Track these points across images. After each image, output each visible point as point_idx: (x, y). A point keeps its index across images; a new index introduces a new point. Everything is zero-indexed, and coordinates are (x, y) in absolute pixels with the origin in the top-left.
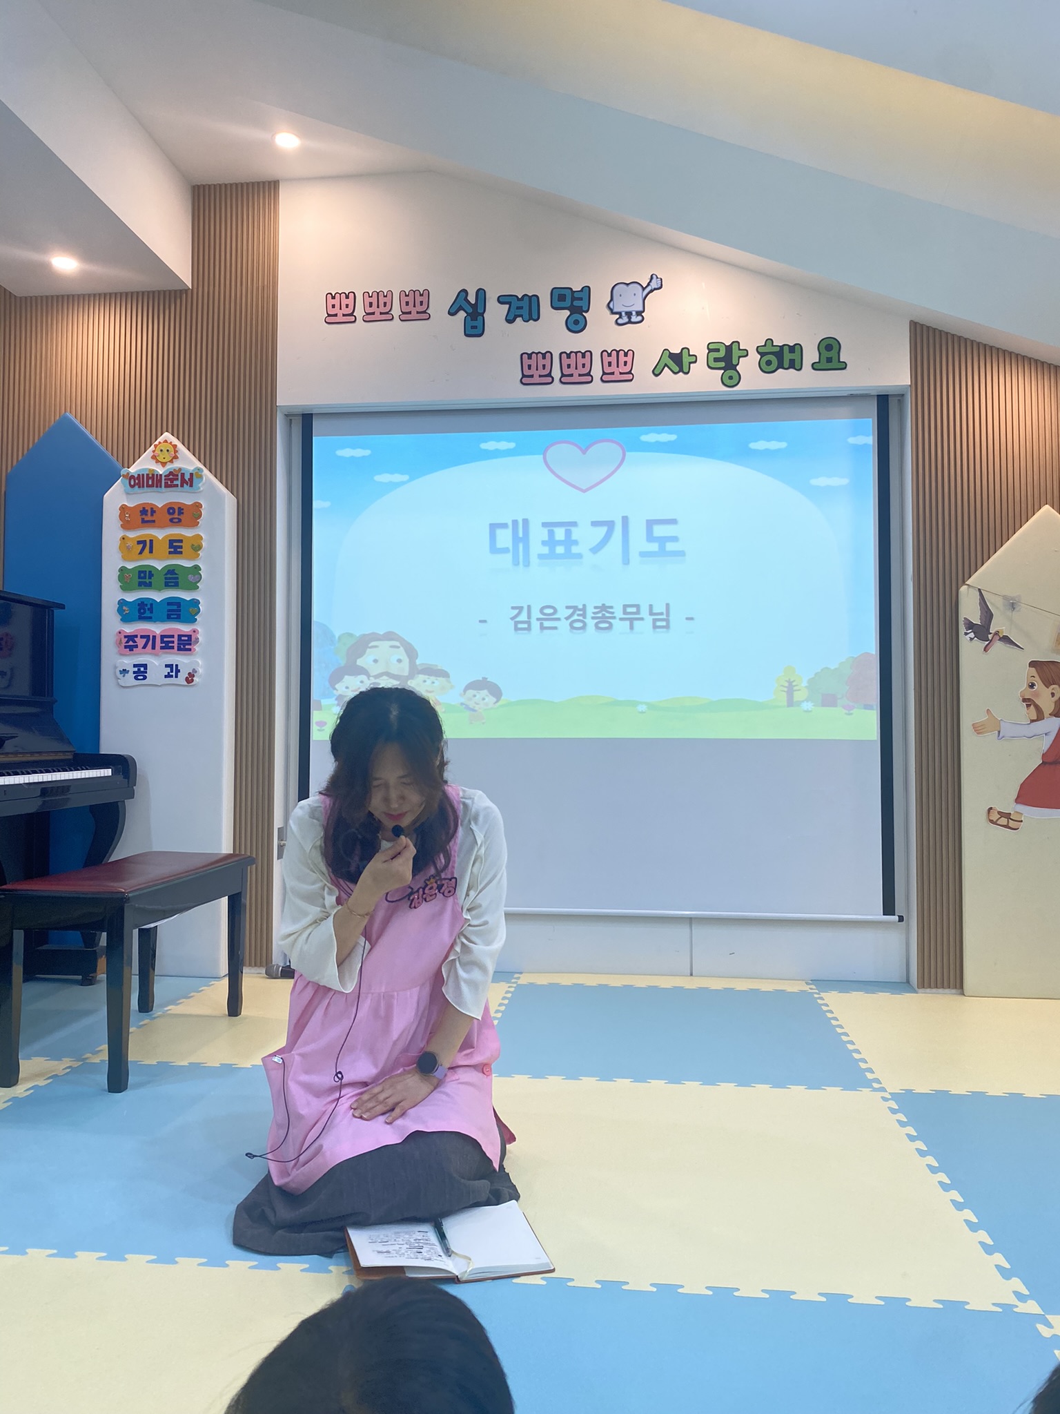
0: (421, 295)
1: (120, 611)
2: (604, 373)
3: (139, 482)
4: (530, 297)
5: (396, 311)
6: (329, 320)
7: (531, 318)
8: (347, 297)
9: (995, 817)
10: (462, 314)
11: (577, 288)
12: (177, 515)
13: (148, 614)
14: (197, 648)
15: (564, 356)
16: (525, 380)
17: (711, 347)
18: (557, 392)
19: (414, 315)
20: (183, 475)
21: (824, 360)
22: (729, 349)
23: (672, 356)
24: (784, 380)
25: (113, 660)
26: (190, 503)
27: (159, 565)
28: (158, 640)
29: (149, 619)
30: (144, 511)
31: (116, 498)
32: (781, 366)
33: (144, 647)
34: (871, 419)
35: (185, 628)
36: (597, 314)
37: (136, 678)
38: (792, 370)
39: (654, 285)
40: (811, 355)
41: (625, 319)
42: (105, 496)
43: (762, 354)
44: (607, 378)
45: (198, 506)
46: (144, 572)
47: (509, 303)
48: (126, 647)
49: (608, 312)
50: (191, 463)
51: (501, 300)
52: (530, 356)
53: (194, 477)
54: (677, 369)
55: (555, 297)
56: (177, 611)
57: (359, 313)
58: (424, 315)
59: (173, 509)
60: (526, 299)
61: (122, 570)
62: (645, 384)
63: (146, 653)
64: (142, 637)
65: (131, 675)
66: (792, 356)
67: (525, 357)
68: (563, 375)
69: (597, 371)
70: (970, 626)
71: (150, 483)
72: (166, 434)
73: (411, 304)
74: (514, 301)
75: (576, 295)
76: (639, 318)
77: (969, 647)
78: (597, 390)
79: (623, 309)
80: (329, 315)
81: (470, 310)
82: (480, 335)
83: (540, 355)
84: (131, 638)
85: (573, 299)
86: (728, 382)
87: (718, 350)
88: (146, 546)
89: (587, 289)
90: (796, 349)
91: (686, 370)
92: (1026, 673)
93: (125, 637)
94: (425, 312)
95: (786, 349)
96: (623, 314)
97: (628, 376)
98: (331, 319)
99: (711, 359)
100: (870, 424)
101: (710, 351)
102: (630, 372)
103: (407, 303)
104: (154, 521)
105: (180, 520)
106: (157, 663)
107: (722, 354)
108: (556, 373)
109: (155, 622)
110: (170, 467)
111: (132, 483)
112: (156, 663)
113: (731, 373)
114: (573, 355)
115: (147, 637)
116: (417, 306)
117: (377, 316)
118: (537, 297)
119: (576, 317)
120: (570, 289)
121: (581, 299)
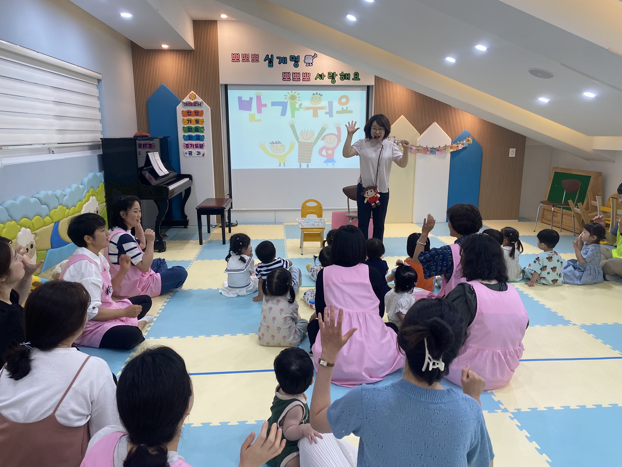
0: (257, 55)
1: (184, 138)
2: (303, 79)
3: (186, 104)
5: (250, 59)
6: (233, 61)
7: (285, 63)
8: (237, 55)
10: (267, 61)
11: (296, 56)
12: (197, 113)
13: (191, 139)
14: (204, 147)
15: (293, 74)
16: (284, 79)
17: (329, 73)
18: (292, 82)
19: (255, 61)
20: (198, 103)
21: (355, 78)
22: (333, 74)
23: (319, 75)
24: (346, 82)
25: (183, 150)
26: (200, 110)
27: (193, 126)
28: (194, 145)
29: (191, 140)
30: (188, 112)
31: (180, 108)
32: (345, 79)
33: (191, 147)
34: (365, 91)
35: (201, 142)
36: (301, 63)
37: (189, 155)
38: (347, 80)
39: (315, 56)
40: (352, 76)
41: (308, 65)
42: (177, 107)
43: (341, 76)
45: (202, 111)
46: (190, 128)
47: (279, 59)
48: (186, 147)
49: (304, 62)
50: (200, 100)
51: (277, 58)
52: (285, 73)
53: (201, 104)
54: (321, 78)
55: (291, 58)
56: (198, 138)
57: (241, 59)
59: (196, 112)
60: (283, 58)
61: (183, 127)
62: (313, 82)
63: (192, 149)
64: (190, 144)
66: (348, 76)
67: (284, 73)
68: (293, 79)
69: (301, 78)
71: (190, 104)
72: (192, 91)
73: (254, 57)
74: (281, 58)
75: (296, 58)
76: (312, 65)
78: (301, 83)
79: (308, 62)
80: (233, 60)
81: (270, 60)
82: (272, 67)
83: (287, 73)
84: (187, 145)
85: (295, 59)
86: (332, 82)
87: (330, 74)
88: (189, 121)
89: (299, 56)
90: (348, 74)
91: (323, 79)
93: (186, 144)
94: (258, 60)
95: (346, 74)
97: (309, 80)
99: (329, 76)
100: (364, 93)
102: (309, 79)
103: (253, 57)
104: (191, 115)
105: (198, 115)
106: (194, 151)
107: (331, 75)
108: (291, 78)
109: (193, 140)
110: (194, 101)
111: (185, 104)
113: (333, 80)
114: (295, 73)
115: (192, 145)
116: (255, 58)
117: (245, 60)
118: (286, 58)
119: (296, 63)
120: (295, 56)
121: (297, 59)
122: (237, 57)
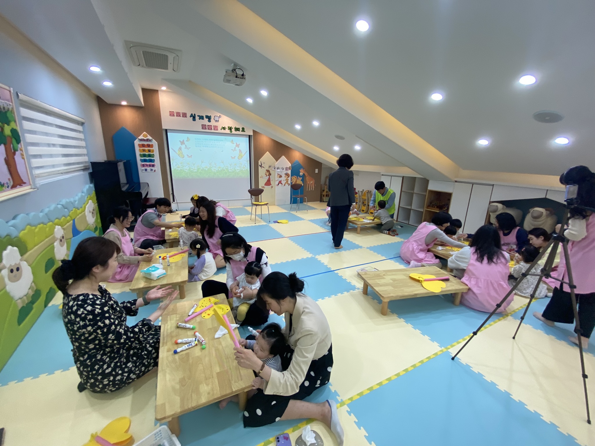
0: (185, 113)
1: (140, 161)
3: (141, 140)
5: (181, 115)
7: (203, 119)
8: (173, 112)
9: (262, 187)
10: (192, 117)
11: (209, 116)
12: (149, 146)
14: (155, 166)
15: (208, 126)
16: (202, 128)
17: (228, 127)
18: (207, 130)
20: (149, 140)
22: (231, 127)
23: (223, 127)
24: (237, 132)
25: (140, 168)
27: (147, 154)
28: (148, 165)
29: (146, 162)
30: (143, 145)
31: (137, 143)
35: (153, 163)
36: (212, 120)
38: (239, 131)
39: (220, 117)
42: (135, 141)
43: (235, 129)
45: (152, 145)
46: (144, 155)
50: (150, 138)
51: (198, 116)
53: (151, 140)
55: (206, 117)
56: (151, 161)
58: (186, 117)
60: (202, 116)
61: (140, 154)
62: (219, 131)
63: (146, 167)
65: (144, 171)
67: (202, 125)
69: (213, 128)
70: (260, 165)
71: (143, 140)
72: (144, 132)
74: (200, 116)
76: (218, 121)
77: (260, 168)
78: (213, 131)
79: (216, 120)
82: (195, 121)
83: (204, 125)
84: (143, 165)
86: (230, 132)
88: (144, 150)
91: (225, 130)
92: (265, 171)
98: (170, 115)
99: (228, 129)
100: (248, 139)
102: (217, 129)
103: (183, 115)
104: (145, 147)
108: (207, 128)
110: (146, 138)
112: (149, 169)
115: (146, 165)
116: (185, 115)
117: (178, 116)
119: (209, 120)
122: (173, 114)
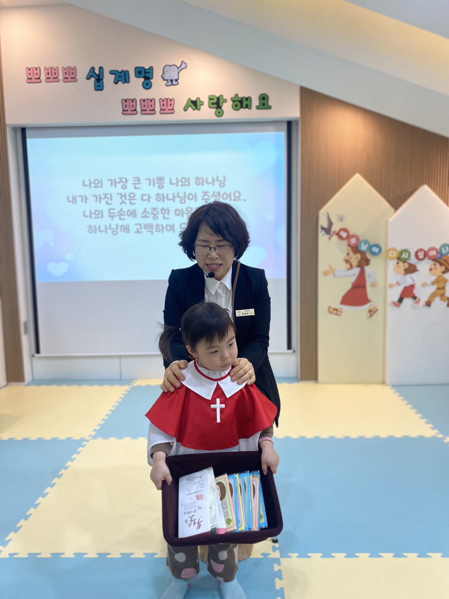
0: (72, 69)
2: (161, 110)
4: (125, 72)
5: (61, 77)
6: (30, 81)
7: (125, 82)
8: (36, 69)
9: (331, 310)
10: (93, 80)
15: (142, 101)
16: (124, 112)
19: (69, 79)
22: (218, 99)
23: (192, 101)
24: (243, 114)
32: (242, 107)
34: (283, 132)
36: (157, 80)
38: (247, 110)
39: (182, 67)
40: (255, 102)
41: (170, 83)
43: (234, 101)
44: (163, 111)
47: (115, 74)
49: (162, 79)
51: (112, 72)
52: (126, 101)
54: (194, 108)
55: (137, 72)
57: (43, 77)
60: (123, 72)
62: (180, 115)
66: (247, 103)
67: (124, 101)
68: (142, 110)
69: (158, 109)
70: (323, 228)
73: (68, 73)
74: (117, 73)
75: (147, 71)
76: (176, 83)
77: (322, 237)
78: (158, 118)
79: (169, 78)
80: (28, 79)
81: (97, 77)
82: (102, 90)
83: (131, 101)
85: (145, 73)
87: (213, 99)
89: (151, 68)
90: (248, 99)
92: (346, 249)
94: (74, 78)
95: (244, 99)
96: (169, 81)
97: (172, 111)
99: (210, 103)
101: (210, 99)
102: (173, 109)
103: (66, 73)
107: (215, 101)
108: (139, 109)
113: (219, 110)
114: (146, 101)
116: (71, 75)
117: (52, 79)
118: (128, 71)
119: (147, 81)
120: (143, 68)
121: (149, 73)
122: (37, 74)
